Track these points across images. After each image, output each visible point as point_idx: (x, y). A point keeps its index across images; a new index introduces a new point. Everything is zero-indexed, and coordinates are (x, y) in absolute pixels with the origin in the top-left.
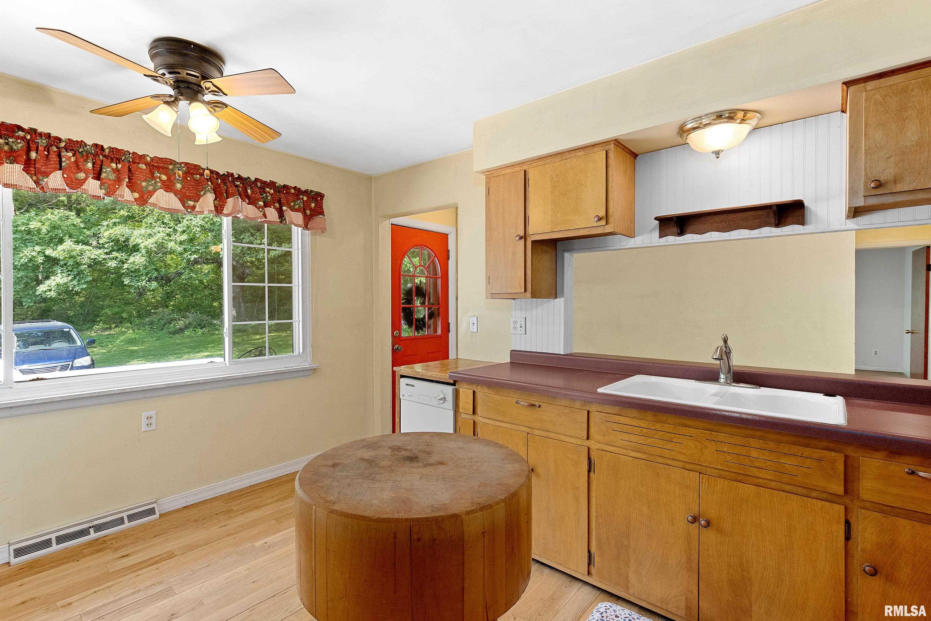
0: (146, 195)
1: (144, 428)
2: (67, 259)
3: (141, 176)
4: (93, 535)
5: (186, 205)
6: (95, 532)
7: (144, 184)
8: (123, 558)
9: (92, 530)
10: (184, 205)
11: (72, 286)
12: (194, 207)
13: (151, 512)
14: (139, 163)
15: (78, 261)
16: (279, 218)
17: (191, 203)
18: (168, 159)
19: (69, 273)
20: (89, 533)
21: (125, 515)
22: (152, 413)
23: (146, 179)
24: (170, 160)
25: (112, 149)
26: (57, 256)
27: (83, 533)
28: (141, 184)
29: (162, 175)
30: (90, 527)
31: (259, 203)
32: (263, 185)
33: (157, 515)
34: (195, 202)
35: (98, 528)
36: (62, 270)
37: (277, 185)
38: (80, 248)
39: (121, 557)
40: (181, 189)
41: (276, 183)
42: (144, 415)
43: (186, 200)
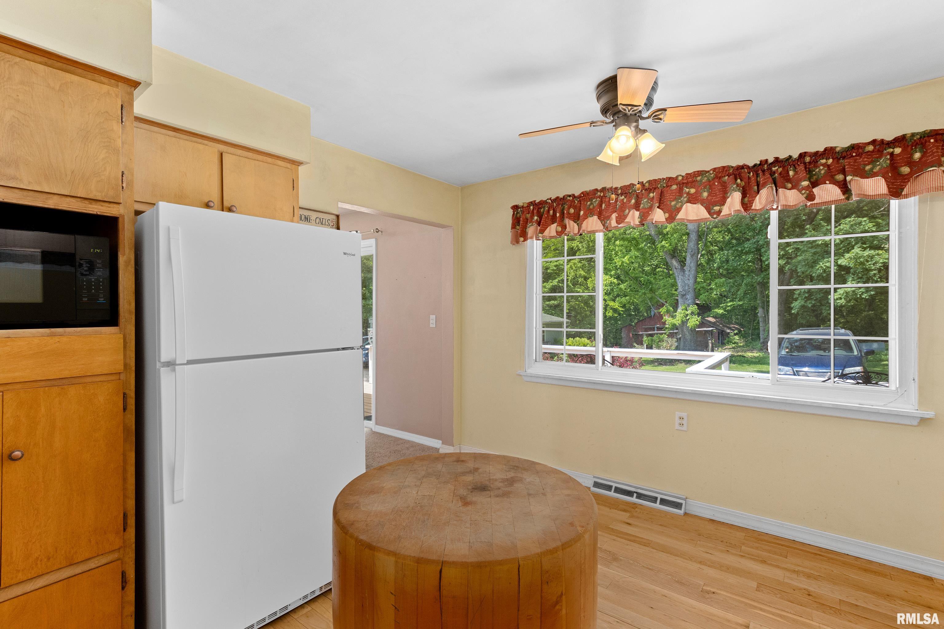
0: (674, 213)
1: (677, 427)
2: (857, 266)
3: (670, 197)
4: (634, 499)
5: (712, 211)
6: (637, 497)
7: (673, 203)
8: (627, 524)
9: (635, 495)
10: (709, 213)
11: (860, 293)
12: (719, 212)
13: (678, 506)
14: (671, 186)
15: (867, 267)
16: (844, 194)
17: (717, 208)
18: (696, 171)
19: (859, 280)
20: (632, 496)
21: (659, 497)
22: (684, 415)
23: (675, 198)
24: (698, 171)
25: (650, 182)
26: (847, 264)
27: (629, 493)
29: (691, 189)
30: (635, 492)
31: (802, 184)
32: (814, 158)
33: (681, 512)
34: (720, 206)
35: (640, 496)
36: (853, 278)
37: (838, 149)
38: (867, 254)
39: (627, 523)
40: (707, 197)
41: (836, 147)
42: (678, 414)
43: (711, 207)
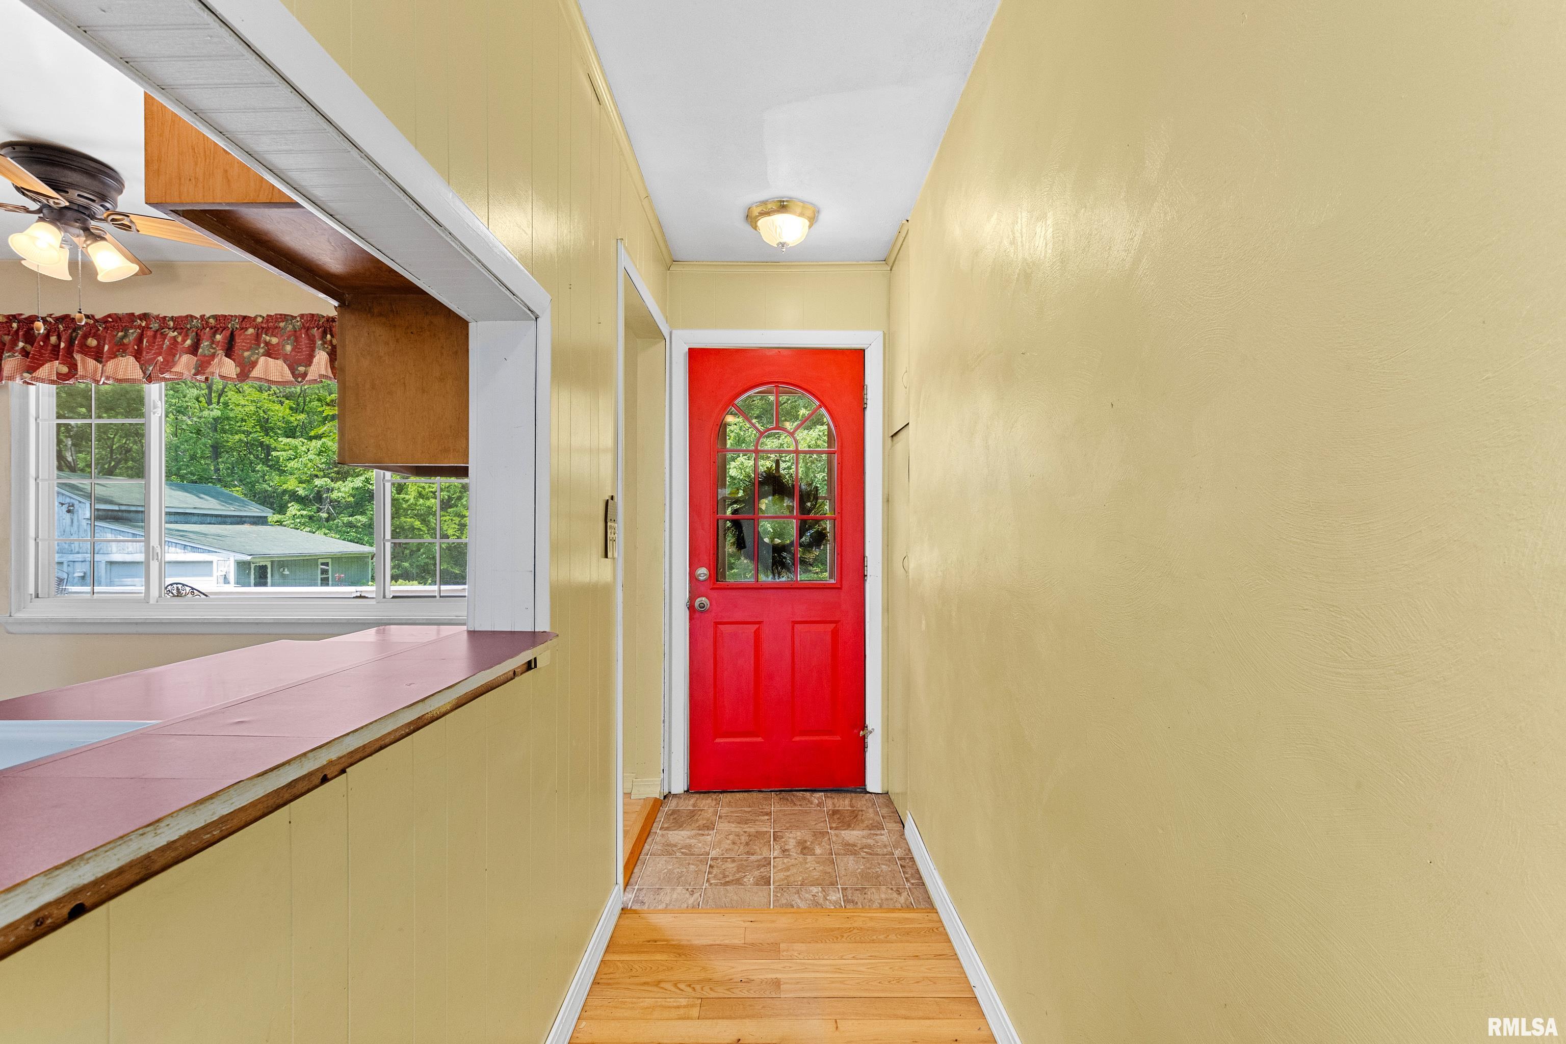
0: (247, 368)
3: (244, 344)
5: (297, 372)
7: (246, 354)
10: (293, 374)
12: (305, 375)
14: (246, 328)
17: (302, 369)
23: (251, 347)
25: (216, 317)
28: (242, 354)
29: (272, 338)
34: (306, 367)
40: (291, 352)
43: (296, 367)
